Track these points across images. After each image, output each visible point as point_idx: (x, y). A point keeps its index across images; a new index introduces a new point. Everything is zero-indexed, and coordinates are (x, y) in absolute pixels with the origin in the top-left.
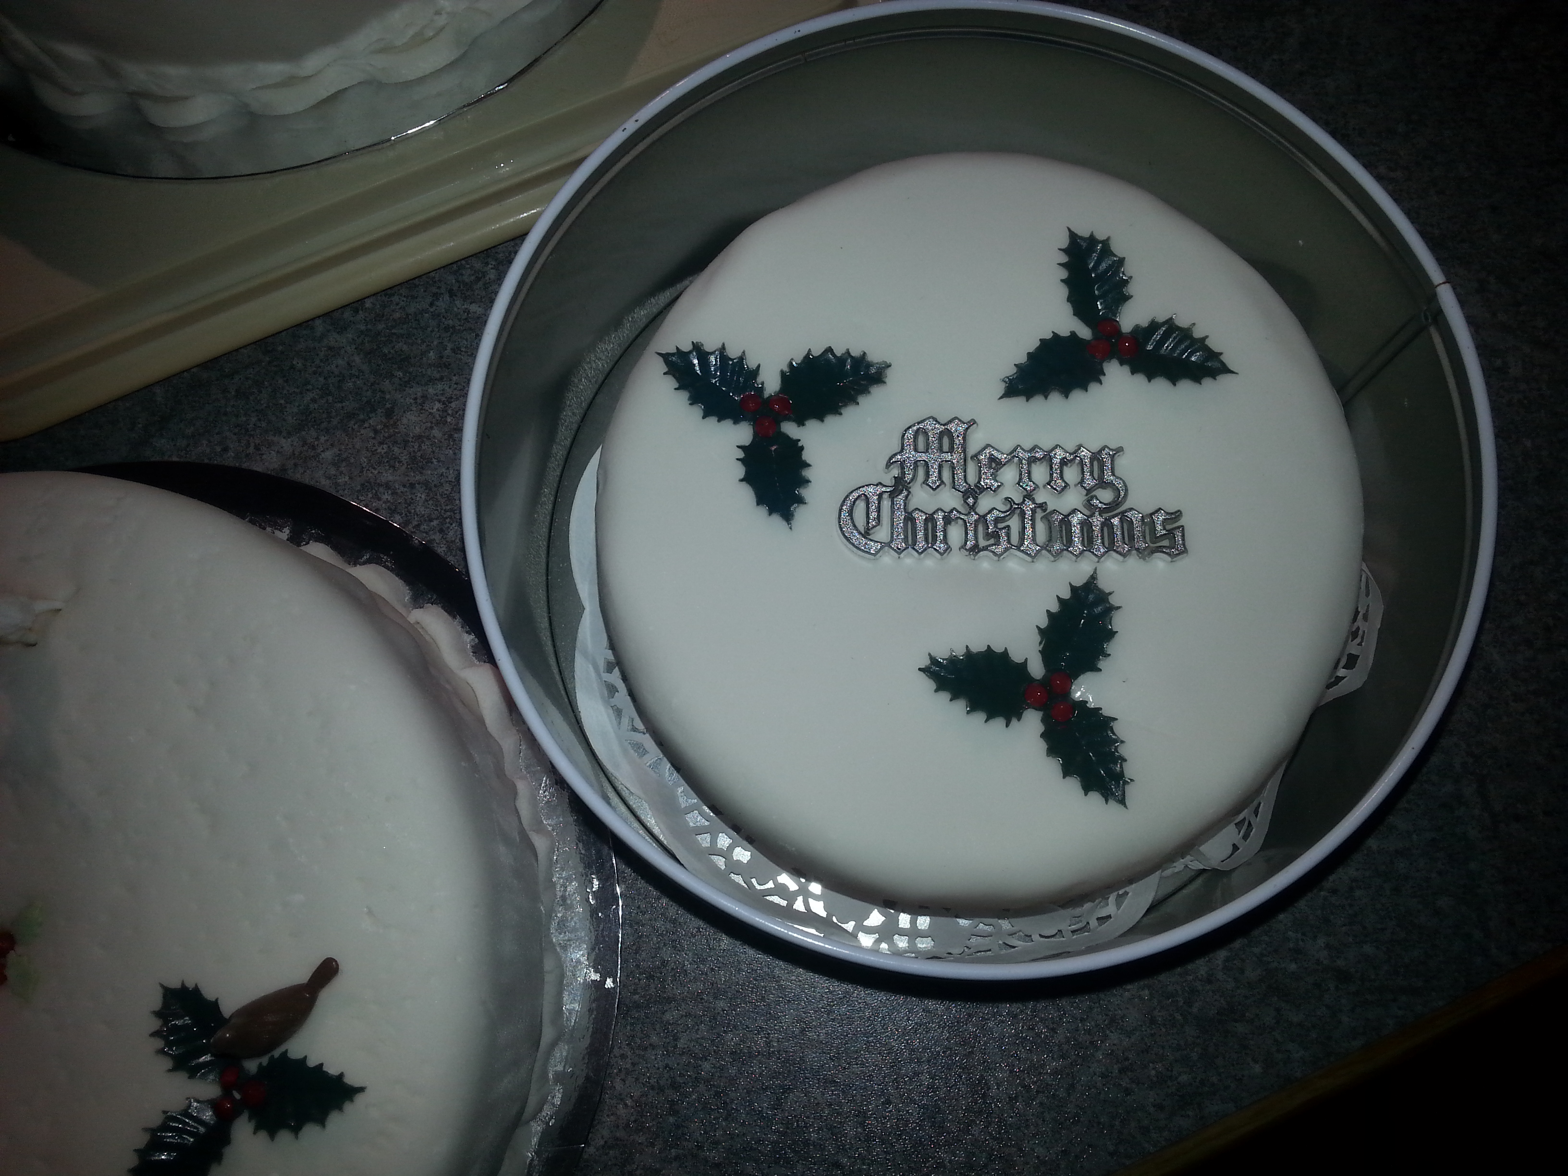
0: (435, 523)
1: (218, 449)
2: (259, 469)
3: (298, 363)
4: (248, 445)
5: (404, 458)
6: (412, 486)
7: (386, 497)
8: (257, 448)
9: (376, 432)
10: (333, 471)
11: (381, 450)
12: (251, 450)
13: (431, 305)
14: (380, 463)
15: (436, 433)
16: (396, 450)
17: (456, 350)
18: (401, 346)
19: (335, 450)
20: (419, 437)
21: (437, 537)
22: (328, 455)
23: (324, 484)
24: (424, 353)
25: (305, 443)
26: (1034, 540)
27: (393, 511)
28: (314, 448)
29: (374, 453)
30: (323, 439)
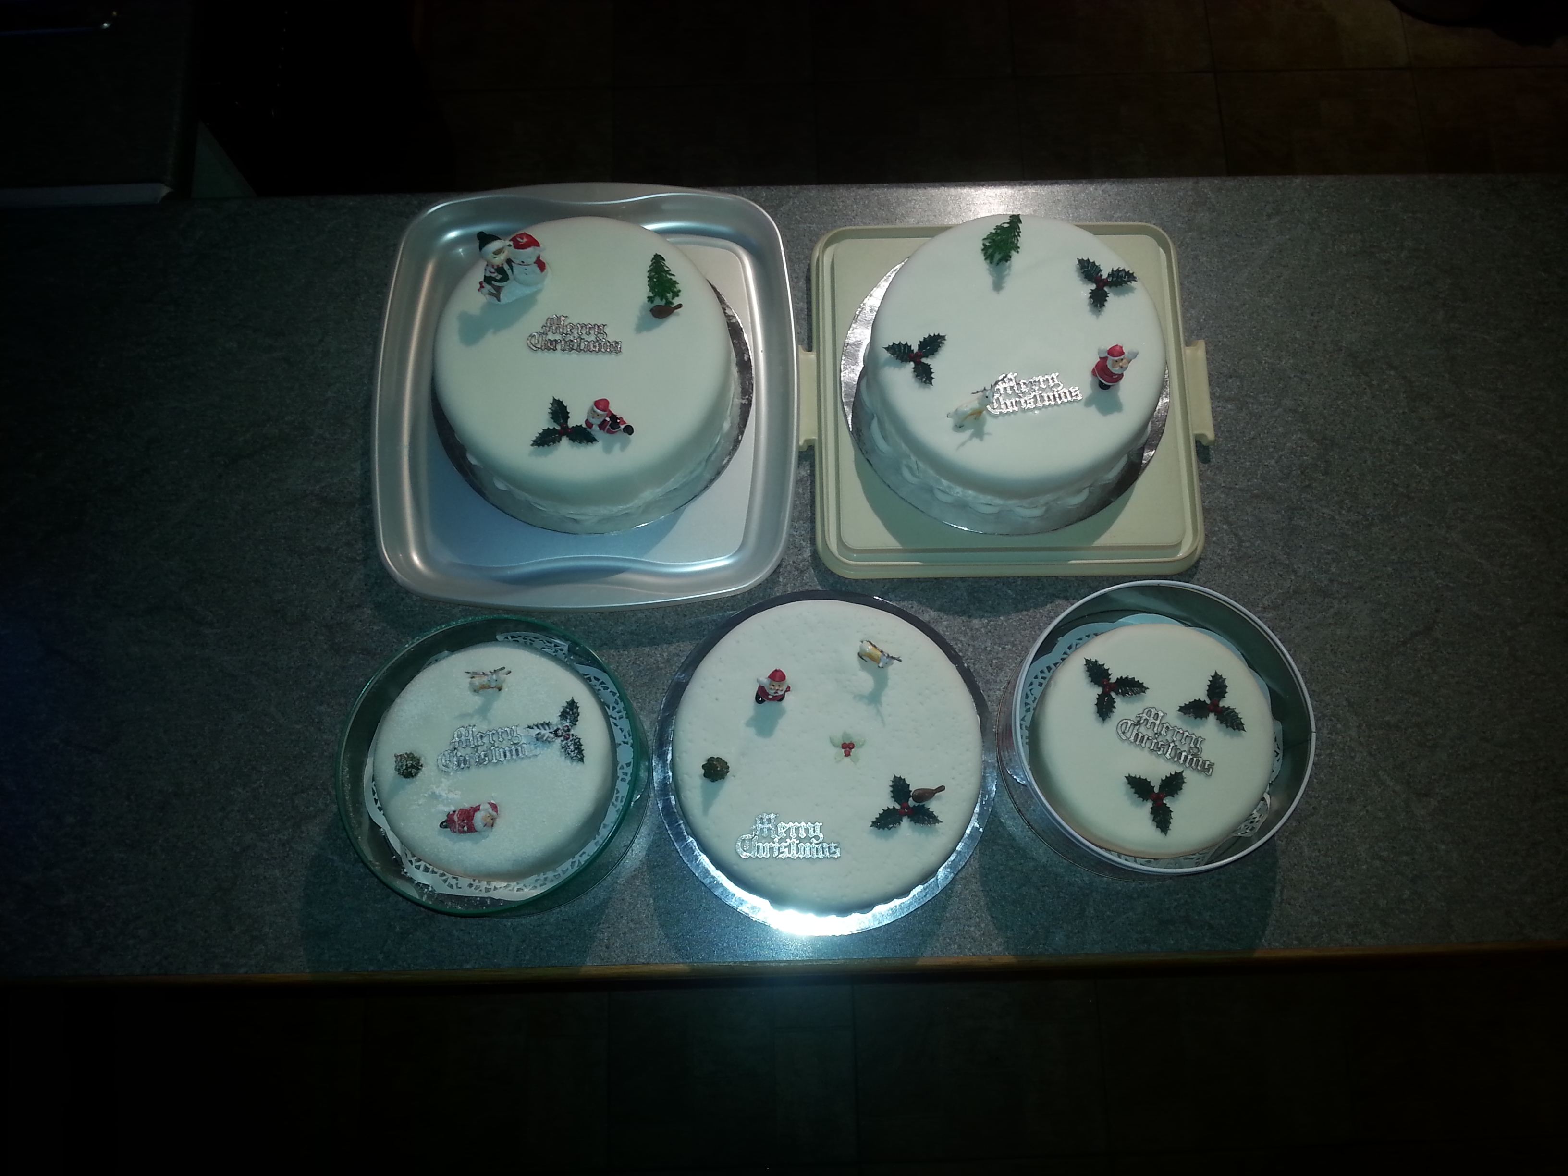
0: (973, 661)
1: (910, 606)
2: (921, 618)
3: (945, 587)
4: (920, 609)
5: (969, 634)
6: (969, 645)
7: (959, 645)
8: (923, 611)
9: (963, 621)
10: (945, 629)
11: (963, 629)
12: (921, 611)
13: (996, 585)
14: (961, 633)
15: (983, 630)
16: (968, 630)
17: (999, 604)
18: (981, 595)
19: (948, 622)
20: (977, 630)
21: (972, 665)
22: (945, 623)
23: (941, 632)
24: (988, 601)
25: (939, 616)
26: (1170, 754)
27: (960, 651)
28: (941, 619)
29: (960, 629)
30: (945, 617)
